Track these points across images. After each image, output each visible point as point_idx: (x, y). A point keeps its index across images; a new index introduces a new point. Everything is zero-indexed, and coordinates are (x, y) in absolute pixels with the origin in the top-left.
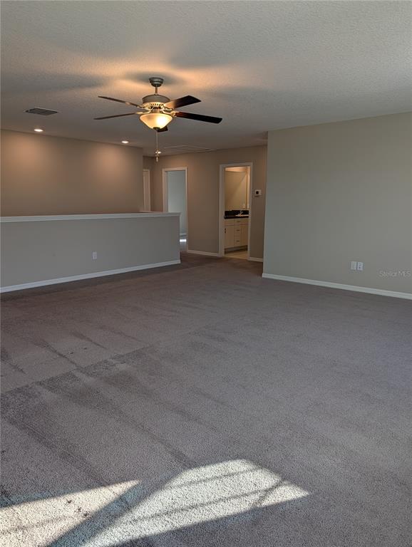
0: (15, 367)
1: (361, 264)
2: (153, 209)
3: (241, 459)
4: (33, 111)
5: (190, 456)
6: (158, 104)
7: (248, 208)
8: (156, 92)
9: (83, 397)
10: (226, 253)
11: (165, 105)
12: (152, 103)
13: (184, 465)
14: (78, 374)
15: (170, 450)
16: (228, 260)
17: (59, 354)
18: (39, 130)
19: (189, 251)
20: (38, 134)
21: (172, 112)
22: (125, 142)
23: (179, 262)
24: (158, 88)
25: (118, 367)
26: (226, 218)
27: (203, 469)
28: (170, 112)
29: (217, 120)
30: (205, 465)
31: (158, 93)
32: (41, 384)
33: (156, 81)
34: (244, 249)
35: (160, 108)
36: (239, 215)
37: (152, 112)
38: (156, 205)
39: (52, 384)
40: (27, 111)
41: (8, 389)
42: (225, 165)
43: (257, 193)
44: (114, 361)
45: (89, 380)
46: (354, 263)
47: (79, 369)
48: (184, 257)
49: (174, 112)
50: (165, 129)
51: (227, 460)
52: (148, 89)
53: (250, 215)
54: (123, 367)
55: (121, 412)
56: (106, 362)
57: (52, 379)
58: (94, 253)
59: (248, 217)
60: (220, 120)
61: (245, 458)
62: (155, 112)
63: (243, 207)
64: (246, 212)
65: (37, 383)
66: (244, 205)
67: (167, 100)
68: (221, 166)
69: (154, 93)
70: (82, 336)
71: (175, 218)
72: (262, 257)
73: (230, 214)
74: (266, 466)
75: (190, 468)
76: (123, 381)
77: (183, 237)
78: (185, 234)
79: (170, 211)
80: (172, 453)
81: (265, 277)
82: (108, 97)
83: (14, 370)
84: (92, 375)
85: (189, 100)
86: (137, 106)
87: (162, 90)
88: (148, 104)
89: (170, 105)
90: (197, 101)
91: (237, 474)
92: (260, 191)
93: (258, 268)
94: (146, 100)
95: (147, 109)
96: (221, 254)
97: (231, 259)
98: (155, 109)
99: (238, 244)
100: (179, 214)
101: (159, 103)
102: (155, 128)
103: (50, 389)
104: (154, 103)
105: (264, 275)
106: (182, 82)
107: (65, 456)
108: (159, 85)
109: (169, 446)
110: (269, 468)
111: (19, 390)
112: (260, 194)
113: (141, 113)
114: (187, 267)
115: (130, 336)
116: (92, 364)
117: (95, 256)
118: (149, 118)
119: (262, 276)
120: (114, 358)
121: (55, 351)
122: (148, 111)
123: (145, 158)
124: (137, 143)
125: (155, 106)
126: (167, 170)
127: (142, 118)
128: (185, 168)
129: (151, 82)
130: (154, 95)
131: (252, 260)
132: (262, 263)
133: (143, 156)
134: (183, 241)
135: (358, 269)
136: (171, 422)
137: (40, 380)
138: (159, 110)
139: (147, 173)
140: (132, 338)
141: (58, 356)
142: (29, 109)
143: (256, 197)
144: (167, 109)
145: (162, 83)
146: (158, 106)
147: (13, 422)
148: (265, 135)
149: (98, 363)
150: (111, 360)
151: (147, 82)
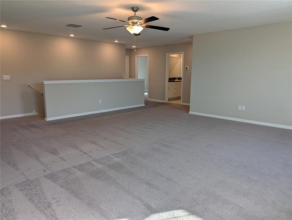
0: (62, 158)
1: (244, 107)
2: (130, 77)
3: (181, 209)
4: (70, 25)
5: (154, 207)
6: (135, 21)
7: (181, 76)
8: (135, 14)
9: (96, 175)
10: (169, 100)
11: (140, 21)
12: (133, 20)
13: (151, 211)
14: (94, 163)
15: (143, 203)
16: (170, 104)
17: (84, 153)
19: (149, 99)
20: (71, 37)
21: (143, 25)
22: (116, 41)
23: (144, 105)
24: (136, 12)
25: (115, 159)
26: (169, 82)
27: (161, 214)
28: (142, 25)
29: (167, 29)
30: (162, 212)
31: (136, 15)
32: (75, 167)
33: (135, 9)
34: (179, 98)
35: (137, 23)
36: (176, 80)
37: (133, 25)
38: (132, 75)
39: (81, 168)
40: (66, 26)
41: (59, 170)
42: (168, 53)
43: (187, 68)
44: (112, 157)
45: (100, 166)
46: (240, 107)
47: (95, 160)
48: (146, 102)
49: (144, 25)
50: (139, 34)
51: (174, 209)
52: (131, 13)
53: (182, 80)
54: (117, 160)
55: (117, 183)
56: (108, 157)
57: (81, 165)
58: (100, 100)
59: (181, 81)
60: (169, 29)
61: (183, 209)
62: (134, 25)
63: (178, 76)
64: (180, 79)
65: (73, 167)
66: (179, 74)
67: (141, 19)
68: (167, 54)
69: (134, 15)
70: (94, 143)
71: (142, 82)
72: (189, 103)
73: (171, 80)
74: (195, 214)
75: (154, 213)
76: (117, 167)
77: (146, 92)
78: (147, 90)
79: (139, 78)
80: (144, 205)
81: (191, 113)
82: (111, 17)
83: (61, 160)
84: (101, 163)
85: (153, 19)
86: (125, 22)
87: (138, 13)
88: (130, 21)
89: (142, 21)
90: (157, 19)
91: (180, 217)
92: (188, 67)
93: (187, 108)
94: (129, 19)
95: (130, 23)
96: (166, 101)
97: (172, 104)
98: (134, 24)
99: (176, 96)
100: (145, 79)
101: (137, 20)
102: (134, 34)
103: (80, 170)
104: (134, 20)
105: (190, 113)
106: (149, 9)
107: (89, 205)
108: (137, 11)
109: (143, 201)
110: (196, 215)
111: (64, 170)
112: (188, 69)
113: (127, 26)
114: (149, 108)
115: (120, 144)
116: (101, 158)
117: (100, 101)
118: (131, 28)
119: (189, 113)
120: (112, 155)
121: (82, 151)
122: (130, 25)
123: (127, 49)
124: (122, 42)
125: (134, 22)
126: (138, 56)
127: (127, 29)
128: (148, 55)
129: (132, 9)
130: (134, 16)
131: (184, 104)
132: (189, 106)
133: (126, 49)
134: (146, 94)
135: (242, 110)
136: (143, 189)
137: (75, 165)
138: (136, 24)
139: (127, 58)
140: (121, 144)
141: (83, 153)
142: (68, 24)
143: (186, 70)
144: (141, 24)
145: (138, 10)
146: (136, 22)
147: (62, 186)
148: (192, 37)
149: (104, 157)
150: (111, 156)
151: (130, 9)
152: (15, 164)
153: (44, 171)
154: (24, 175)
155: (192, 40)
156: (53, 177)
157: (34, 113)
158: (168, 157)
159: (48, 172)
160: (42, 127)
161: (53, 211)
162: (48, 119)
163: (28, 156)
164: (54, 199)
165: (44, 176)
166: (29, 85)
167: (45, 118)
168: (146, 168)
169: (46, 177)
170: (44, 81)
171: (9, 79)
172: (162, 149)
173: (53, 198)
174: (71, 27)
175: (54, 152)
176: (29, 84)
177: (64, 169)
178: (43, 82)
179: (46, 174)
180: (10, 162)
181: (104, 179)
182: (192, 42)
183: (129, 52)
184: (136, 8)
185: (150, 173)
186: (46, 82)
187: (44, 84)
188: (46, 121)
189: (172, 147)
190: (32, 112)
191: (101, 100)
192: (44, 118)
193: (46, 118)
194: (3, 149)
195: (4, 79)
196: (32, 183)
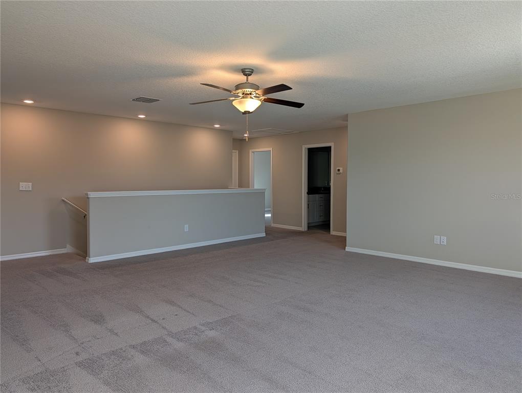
0: (111, 331)
1: (444, 239)
2: (241, 186)
4: (139, 99)
6: (248, 90)
8: (247, 80)
9: (172, 361)
10: (309, 227)
11: (257, 92)
12: (244, 90)
14: (169, 339)
17: (152, 320)
18: (142, 116)
19: (273, 225)
21: (261, 98)
22: (217, 126)
23: (264, 235)
24: (249, 77)
25: (207, 333)
26: (308, 194)
28: (258, 97)
29: (299, 105)
31: (249, 82)
32: (133, 347)
33: (247, 72)
34: (327, 223)
35: (251, 94)
37: (243, 97)
38: (243, 182)
39: (144, 348)
40: (133, 100)
41: (104, 352)
42: (306, 146)
43: (339, 170)
44: (203, 328)
45: (179, 345)
46: (437, 238)
47: (171, 334)
48: (269, 231)
49: (263, 98)
50: (252, 112)
52: (241, 78)
53: (332, 192)
54: (212, 334)
55: (209, 377)
56: (196, 328)
57: (144, 343)
58: (185, 226)
60: (302, 105)
62: (246, 98)
63: (325, 184)
65: (130, 346)
67: (258, 88)
68: (304, 147)
69: (245, 81)
70: (172, 303)
71: (261, 193)
72: (346, 232)
76: (212, 347)
77: (268, 212)
78: (270, 209)
79: (256, 187)
81: (349, 251)
82: (210, 84)
83: (109, 333)
84: (181, 340)
85: (283, 88)
86: (230, 92)
87: (253, 78)
88: (240, 91)
89: (260, 92)
90: (289, 88)
92: (341, 169)
93: (341, 241)
94: (238, 87)
96: (304, 228)
97: (314, 232)
98: (245, 95)
99: (321, 219)
100: (265, 189)
101: (251, 90)
102: (245, 112)
103: (143, 352)
104: (245, 90)
105: (348, 249)
106: (271, 72)
108: (251, 75)
111: (113, 353)
112: (341, 171)
113: (234, 98)
114: (272, 240)
115: (218, 305)
116: (182, 329)
117: (186, 228)
118: (240, 103)
119: (346, 250)
120: (203, 325)
121: (148, 317)
122: (240, 96)
123: (235, 140)
124: (227, 127)
125: (246, 92)
126: (253, 150)
127: (234, 103)
128: (271, 149)
129: (242, 72)
130: (246, 83)
131: (335, 234)
132: (345, 238)
133: (233, 139)
134: (268, 215)
135: (442, 243)
136: (259, 389)
137: (134, 343)
138: (249, 96)
139: (235, 154)
140: (220, 306)
141: (150, 321)
142: (135, 98)
143: (337, 174)
144: (258, 95)
145: (252, 73)
146: (249, 93)
147: (107, 383)
148: (345, 118)
149: (188, 329)
150: (201, 326)
151: (239, 72)
152: (25, 341)
153: (77, 354)
154: (40, 360)
155: (346, 122)
156: (92, 366)
157: (68, 249)
158: (306, 329)
159: (84, 356)
160: (80, 274)
162: (92, 260)
163: (50, 325)
165: (76, 363)
166: (63, 200)
167: (87, 258)
168: (264, 349)
169: (80, 364)
170: (89, 193)
171: (31, 190)
172: (296, 316)
174: (140, 101)
175: (98, 319)
176: (63, 198)
177: (113, 351)
178: (87, 194)
179: (80, 359)
180: (17, 336)
181: (186, 369)
182: (347, 127)
183: (239, 144)
184: (248, 70)
185: (273, 359)
186: (92, 195)
187: (88, 198)
188: (88, 263)
189: (313, 310)
190: (65, 248)
191: (187, 225)
193: (89, 257)
194: (7, 313)
195: (21, 189)
196: (53, 377)
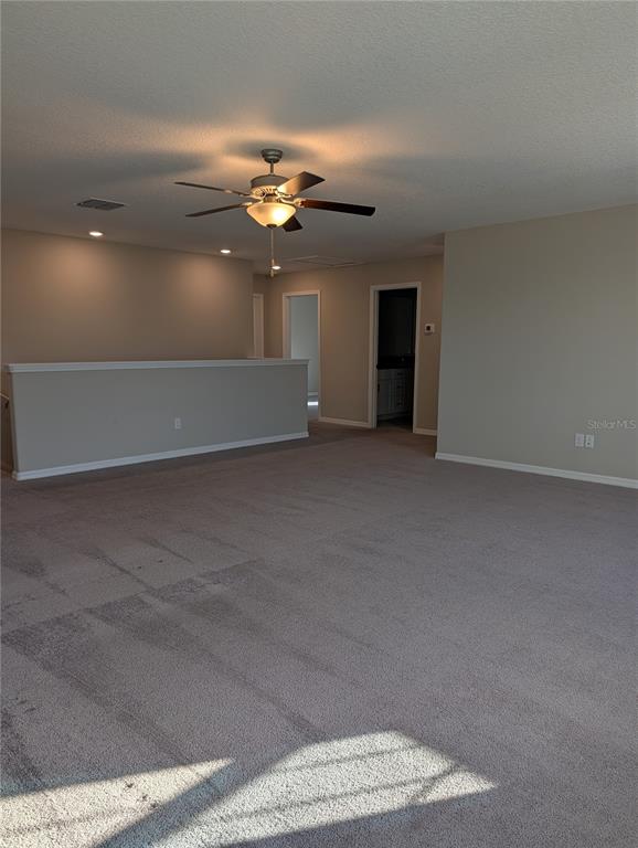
0: (54, 587)
1: (591, 439)
2: (268, 354)
4: (88, 204)
5: (316, 722)
6: (269, 188)
8: (272, 171)
10: (379, 422)
12: (263, 188)
13: (307, 736)
14: (149, 599)
15: (286, 713)
17: (122, 570)
18: (96, 234)
19: (321, 419)
21: (294, 201)
22: (226, 252)
23: (305, 435)
24: (275, 164)
25: (209, 588)
26: (379, 368)
27: (335, 743)
28: (291, 200)
29: (369, 211)
30: (338, 738)
31: (275, 173)
32: (90, 611)
33: (271, 155)
35: (275, 194)
36: (398, 364)
37: (265, 201)
38: (272, 348)
39: (109, 613)
40: (79, 204)
41: (43, 619)
42: (376, 286)
43: (429, 328)
44: (203, 581)
45: (163, 608)
46: (580, 437)
47: (150, 591)
48: (314, 427)
49: (297, 200)
52: (262, 167)
53: (416, 363)
54: (216, 589)
55: (211, 655)
56: (190, 581)
57: (108, 605)
58: (176, 420)
60: (373, 209)
62: (269, 201)
64: (411, 359)
65: (86, 610)
68: (372, 288)
69: (269, 172)
70: (154, 543)
71: (302, 367)
72: (436, 429)
73: (386, 363)
75: (316, 741)
76: (216, 610)
77: (313, 399)
78: (316, 394)
79: (293, 358)
80: (288, 718)
81: (440, 458)
83: (51, 591)
84: (168, 600)
87: (281, 168)
88: (257, 190)
92: (432, 326)
93: (430, 444)
94: (256, 182)
95: (257, 196)
96: (372, 423)
98: (269, 197)
99: (398, 409)
100: (307, 361)
102: (269, 226)
103: (106, 620)
104: (266, 187)
105: (439, 456)
107: (124, 719)
108: (277, 161)
109: (285, 707)
111: (58, 621)
112: (433, 330)
113: (248, 203)
114: (320, 443)
115: (228, 544)
116: (169, 584)
117: (178, 423)
118: (261, 210)
119: (436, 457)
120: (203, 576)
121: (114, 565)
122: (258, 200)
123: (257, 276)
124: (243, 253)
125: (267, 192)
126: (288, 294)
127: (250, 212)
128: (318, 292)
129: (263, 156)
130: (270, 175)
131: (420, 433)
132: (436, 437)
133: (254, 274)
134: (313, 404)
135: (587, 446)
137: (91, 605)
138: (274, 198)
139: (258, 303)
140: (232, 546)
141: (118, 572)
142: (81, 200)
143: (426, 334)
145: (281, 157)
146: (271, 192)
147: (47, 667)
148: (440, 239)
149: (179, 582)
150: (199, 579)
151: (258, 156)
155: (441, 247)
156: (23, 641)
159: (11, 626)
161: (17, 736)
162: (23, 476)
164: (22, 702)
167: (14, 472)
170: (11, 365)
173: (20, 700)
174: (90, 207)
175: (33, 569)
177: (58, 618)
178: (7, 367)
181: (174, 643)
182: (443, 254)
183: (265, 283)
184: (273, 153)
186: (16, 368)
187: (10, 374)
188: (15, 480)
191: (179, 420)
192: (11, 472)
193: (18, 471)
